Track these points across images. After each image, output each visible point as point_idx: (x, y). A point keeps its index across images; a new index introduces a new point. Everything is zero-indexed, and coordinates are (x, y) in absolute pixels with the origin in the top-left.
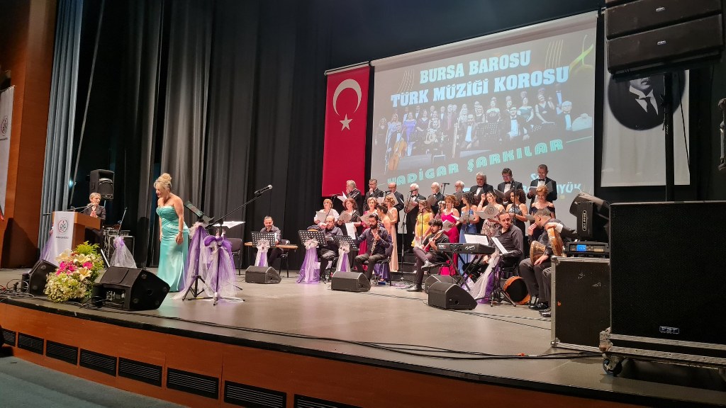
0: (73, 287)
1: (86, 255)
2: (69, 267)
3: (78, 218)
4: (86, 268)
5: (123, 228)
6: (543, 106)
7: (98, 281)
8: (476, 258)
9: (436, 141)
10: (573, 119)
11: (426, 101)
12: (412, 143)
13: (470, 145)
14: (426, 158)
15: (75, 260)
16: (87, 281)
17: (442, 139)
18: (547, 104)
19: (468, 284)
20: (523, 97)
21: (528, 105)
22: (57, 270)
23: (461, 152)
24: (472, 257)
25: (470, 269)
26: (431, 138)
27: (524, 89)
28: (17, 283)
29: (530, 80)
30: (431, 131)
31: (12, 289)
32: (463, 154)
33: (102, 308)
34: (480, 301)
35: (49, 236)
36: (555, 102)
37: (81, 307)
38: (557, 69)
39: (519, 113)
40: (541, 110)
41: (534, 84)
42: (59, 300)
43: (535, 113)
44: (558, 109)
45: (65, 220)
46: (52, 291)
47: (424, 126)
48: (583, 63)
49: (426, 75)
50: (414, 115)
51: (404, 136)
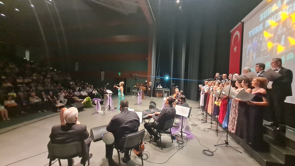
9: (266, 49)
11: (262, 29)
12: (256, 52)
26: (264, 47)
30: (264, 44)
47: (261, 42)
49: (262, 16)
50: (257, 38)
51: (253, 50)
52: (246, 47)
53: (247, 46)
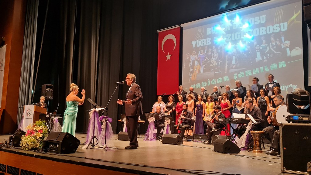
0: (33, 142)
1: (40, 126)
2: (31, 132)
3: (36, 108)
4: (40, 132)
5: (57, 113)
6: (274, 44)
7: (45, 139)
8: (239, 125)
9: (216, 64)
10: (291, 51)
11: (210, 43)
12: (204, 66)
13: (234, 66)
14: (211, 74)
15: (35, 129)
16: (40, 139)
17: (220, 63)
18: (276, 42)
19: (236, 140)
20: (262, 39)
21: (266, 43)
22: (26, 134)
23: (230, 70)
24: (237, 125)
25: (236, 132)
26: (214, 63)
27: (263, 35)
28: (7, 141)
29: (266, 30)
30: (214, 59)
31: (5, 144)
32: (231, 71)
33: (48, 153)
34: (243, 149)
35: (22, 118)
36: (281, 41)
37: (37, 152)
38: (281, 24)
39: (261, 48)
40: (273, 46)
41: (268, 32)
42: (27, 149)
43: (270, 48)
44: (282, 45)
45: (29, 110)
46: (23, 144)
47: (210, 57)
48: (295, 20)
49: (210, 31)
50: (204, 51)
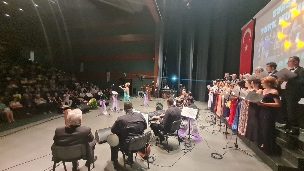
11: (275, 26)
26: (277, 46)
30: (277, 42)
47: (274, 40)
49: (275, 12)
50: (269, 36)
51: (265, 48)
52: (257, 46)
53: (259, 46)
